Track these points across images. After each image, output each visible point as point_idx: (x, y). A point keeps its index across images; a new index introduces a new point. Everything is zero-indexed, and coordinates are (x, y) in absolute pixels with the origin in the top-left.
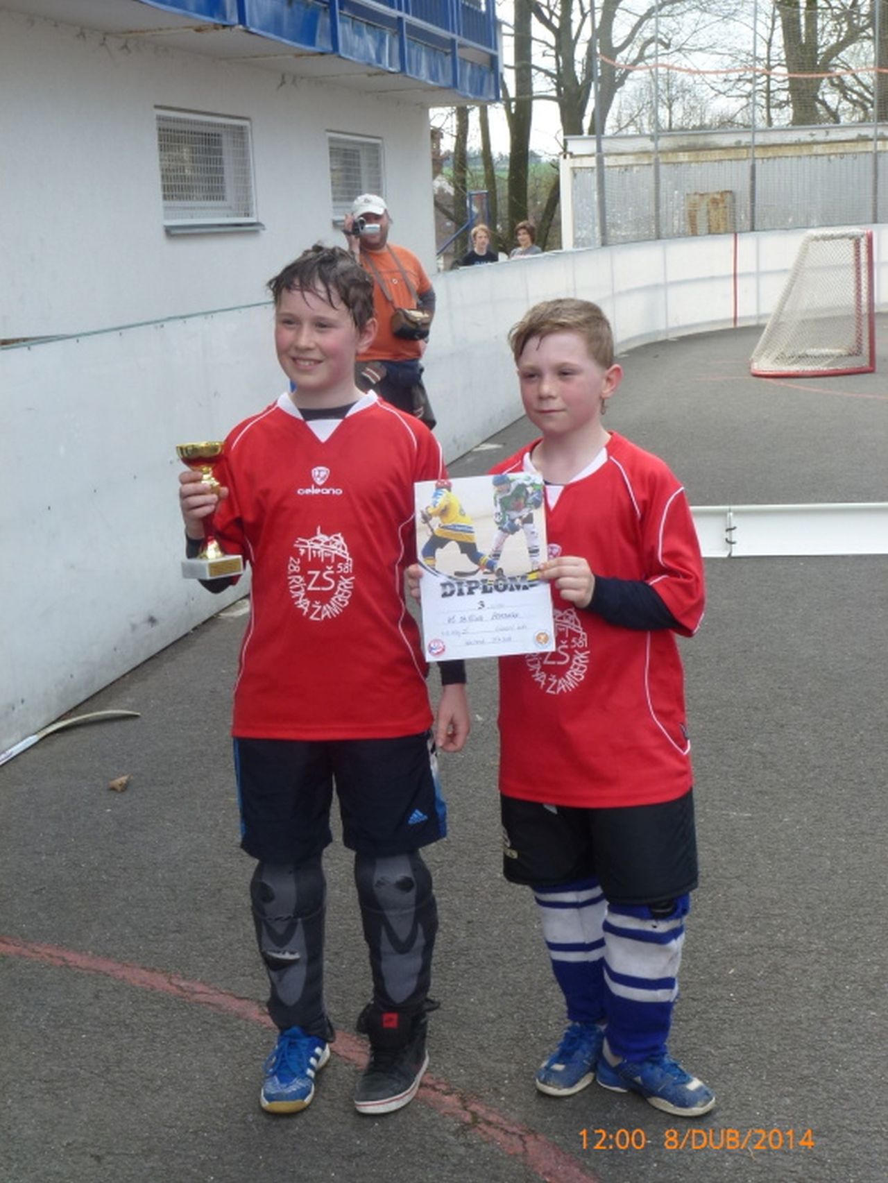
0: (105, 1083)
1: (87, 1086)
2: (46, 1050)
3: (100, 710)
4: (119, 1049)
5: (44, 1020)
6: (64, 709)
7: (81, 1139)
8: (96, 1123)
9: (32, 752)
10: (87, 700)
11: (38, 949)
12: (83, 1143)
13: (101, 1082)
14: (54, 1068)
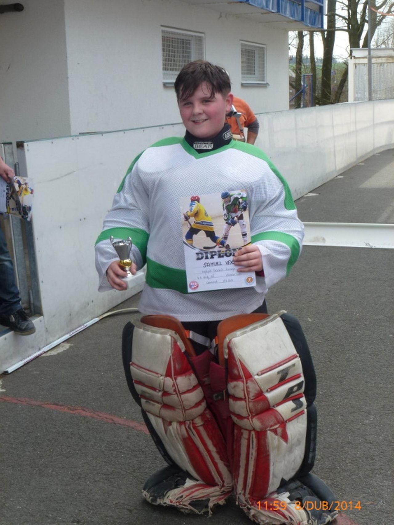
0: (133, 477)
1: (124, 478)
2: (105, 460)
3: (128, 307)
4: (140, 462)
5: (104, 447)
6: (111, 306)
7: (122, 502)
8: (129, 495)
9: (96, 325)
10: (122, 303)
11: (101, 415)
12: (123, 504)
13: (131, 476)
14: (109, 469)
